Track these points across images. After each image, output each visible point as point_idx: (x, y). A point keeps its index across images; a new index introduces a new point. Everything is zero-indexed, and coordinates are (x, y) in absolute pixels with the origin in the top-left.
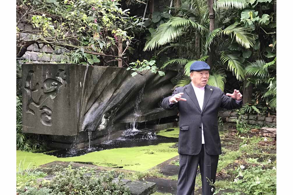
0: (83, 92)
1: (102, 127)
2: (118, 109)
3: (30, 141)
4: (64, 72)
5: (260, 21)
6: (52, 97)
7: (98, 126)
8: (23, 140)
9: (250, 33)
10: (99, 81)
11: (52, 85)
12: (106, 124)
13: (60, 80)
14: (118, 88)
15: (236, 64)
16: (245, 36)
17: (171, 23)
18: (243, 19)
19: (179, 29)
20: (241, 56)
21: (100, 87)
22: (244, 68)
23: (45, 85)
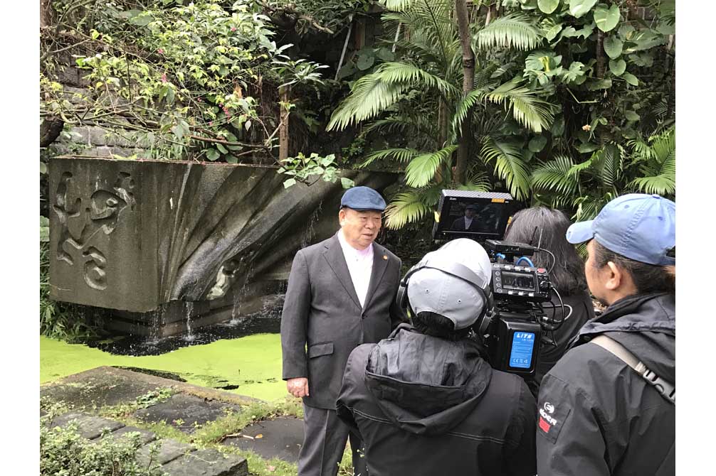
0: (176, 220)
1: (217, 291)
2: (257, 253)
3: (67, 317)
4: (130, 178)
5: (566, 76)
6: (107, 230)
7: (208, 291)
8: (52, 315)
9: (543, 100)
10: (216, 194)
11: (107, 206)
12: (225, 286)
13: (122, 194)
14: (262, 210)
15: (513, 164)
16: (532, 107)
17: (381, 75)
18: (529, 72)
19: (397, 88)
20: (526, 147)
21: (219, 206)
22: (529, 174)
23: (94, 205)
